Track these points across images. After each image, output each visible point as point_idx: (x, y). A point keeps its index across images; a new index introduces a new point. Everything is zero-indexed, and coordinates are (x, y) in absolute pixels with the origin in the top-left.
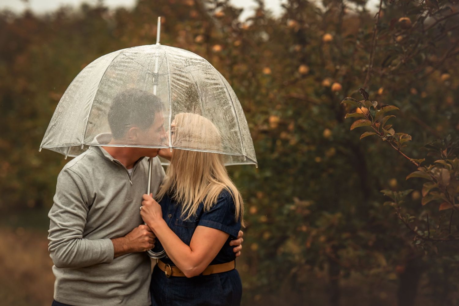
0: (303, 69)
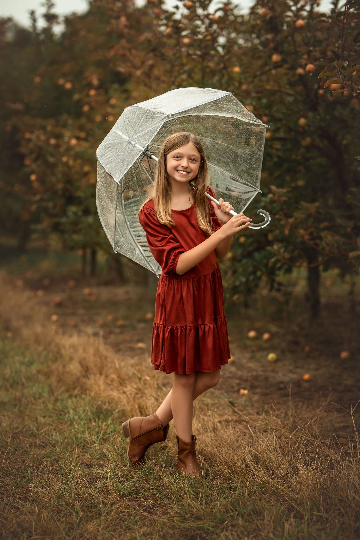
0: (275, 58)
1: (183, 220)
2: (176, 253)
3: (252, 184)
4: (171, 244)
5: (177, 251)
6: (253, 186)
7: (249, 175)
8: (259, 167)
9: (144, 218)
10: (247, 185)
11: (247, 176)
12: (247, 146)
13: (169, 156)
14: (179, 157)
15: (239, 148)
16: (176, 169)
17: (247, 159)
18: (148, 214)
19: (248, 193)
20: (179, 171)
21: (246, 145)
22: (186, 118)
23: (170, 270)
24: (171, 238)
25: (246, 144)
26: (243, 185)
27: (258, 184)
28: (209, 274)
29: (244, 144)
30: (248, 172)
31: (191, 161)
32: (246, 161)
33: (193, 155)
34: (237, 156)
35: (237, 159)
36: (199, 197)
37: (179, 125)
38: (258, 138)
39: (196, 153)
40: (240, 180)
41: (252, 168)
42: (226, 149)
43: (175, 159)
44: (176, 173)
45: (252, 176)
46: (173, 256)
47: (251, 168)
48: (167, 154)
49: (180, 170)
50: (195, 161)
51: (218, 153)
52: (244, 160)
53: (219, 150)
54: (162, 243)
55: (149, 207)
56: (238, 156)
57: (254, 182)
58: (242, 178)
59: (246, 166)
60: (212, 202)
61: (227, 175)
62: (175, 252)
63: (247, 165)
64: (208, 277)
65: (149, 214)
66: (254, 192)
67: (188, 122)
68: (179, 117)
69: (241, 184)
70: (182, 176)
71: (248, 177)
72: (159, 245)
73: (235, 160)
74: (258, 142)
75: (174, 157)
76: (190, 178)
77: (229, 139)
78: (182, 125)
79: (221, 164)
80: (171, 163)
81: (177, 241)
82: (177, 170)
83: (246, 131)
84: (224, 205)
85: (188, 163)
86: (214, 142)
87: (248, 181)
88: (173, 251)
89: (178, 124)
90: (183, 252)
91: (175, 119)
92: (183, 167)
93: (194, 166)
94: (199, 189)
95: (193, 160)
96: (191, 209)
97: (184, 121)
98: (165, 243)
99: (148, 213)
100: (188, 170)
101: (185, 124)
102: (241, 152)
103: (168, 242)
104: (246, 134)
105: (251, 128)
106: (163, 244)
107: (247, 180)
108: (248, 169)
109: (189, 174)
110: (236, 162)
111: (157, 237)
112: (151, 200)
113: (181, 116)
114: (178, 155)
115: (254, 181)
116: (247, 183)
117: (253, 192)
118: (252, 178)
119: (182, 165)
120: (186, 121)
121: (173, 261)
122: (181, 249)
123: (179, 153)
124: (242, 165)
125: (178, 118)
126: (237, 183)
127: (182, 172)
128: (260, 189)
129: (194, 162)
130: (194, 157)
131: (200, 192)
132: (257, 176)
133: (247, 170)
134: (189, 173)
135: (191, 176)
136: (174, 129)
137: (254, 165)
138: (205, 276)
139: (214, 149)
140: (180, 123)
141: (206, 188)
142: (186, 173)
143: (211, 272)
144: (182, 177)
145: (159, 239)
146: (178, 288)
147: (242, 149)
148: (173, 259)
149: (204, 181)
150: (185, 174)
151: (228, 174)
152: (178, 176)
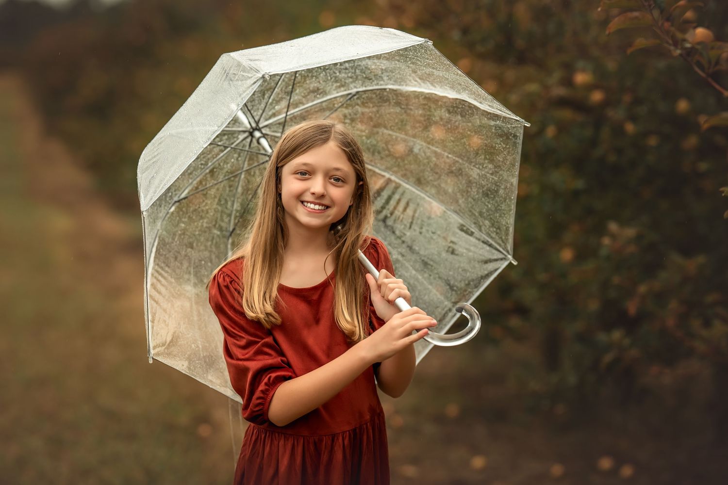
1: (302, 308)
2: (272, 379)
3: (500, 245)
4: (266, 357)
5: (273, 375)
6: (501, 249)
7: (493, 225)
8: (510, 210)
9: (215, 294)
10: (490, 245)
11: (490, 227)
12: (489, 162)
13: (287, 170)
14: (306, 173)
15: (474, 166)
16: (299, 198)
17: (490, 190)
18: (225, 286)
19: (489, 264)
20: (306, 204)
21: (486, 161)
22: (375, 93)
23: (255, 414)
24: (267, 345)
25: (487, 159)
26: (481, 244)
27: (510, 246)
28: (344, 432)
29: (483, 157)
30: (491, 218)
31: (332, 180)
32: (487, 195)
33: (337, 169)
34: (470, 181)
35: (471, 189)
36: (345, 261)
37: (360, 106)
38: (509, 148)
39: (344, 166)
40: (477, 233)
41: (499, 210)
42: (450, 166)
43: (299, 176)
44: (300, 207)
45: (499, 228)
46: (263, 384)
47: (497, 210)
48: (282, 166)
49: (308, 202)
50: (342, 181)
51: (437, 173)
52: (483, 191)
53: (438, 165)
54: (246, 351)
55: (229, 273)
56: (472, 184)
57: (502, 241)
58: (480, 230)
59: (487, 206)
60: (368, 276)
61: (452, 221)
62: (270, 377)
63: (489, 202)
64: (341, 438)
65: (227, 287)
66: (502, 262)
67: (379, 102)
68: (361, 89)
69: (477, 242)
70: (312, 213)
71: (491, 229)
72: (241, 357)
73: (468, 192)
74: (508, 157)
75: (296, 173)
76: (329, 219)
77: (457, 145)
78: (366, 107)
79: (442, 196)
80: (291, 185)
81: (281, 353)
82: (302, 202)
83: (487, 131)
84: (386, 285)
85: (325, 187)
86: (429, 148)
87: (492, 238)
88: (266, 374)
89: (358, 105)
90: (290, 378)
91: (350, 94)
92: (313, 194)
93: (340, 194)
94: (348, 243)
95: (338, 180)
96: (323, 288)
97: (370, 99)
98: (252, 352)
99: (226, 284)
100: (326, 202)
101: (373, 107)
102: (478, 174)
103: (259, 352)
104: (487, 137)
105: (496, 124)
106: (247, 356)
107: (490, 235)
108: (491, 212)
109: (329, 209)
110: (469, 194)
111: (238, 338)
112: (241, 258)
113: (364, 89)
114: (304, 168)
115: (501, 238)
116: (491, 241)
117: (498, 262)
118: (498, 231)
119: (312, 190)
120: (374, 100)
121: (262, 395)
122: (284, 371)
123: (305, 164)
124: (479, 202)
125: (358, 92)
126: (471, 238)
127: (312, 206)
128: (514, 257)
129: (340, 183)
130: (338, 174)
131: (349, 250)
132: (507, 229)
133: (489, 215)
134: (327, 207)
135: (333, 214)
136: (350, 115)
137: (502, 203)
138: (334, 437)
139: (428, 163)
140: (363, 103)
141: (361, 242)
142: (320, 208)
143: (347, 428)
144: (311, 217)
145: (243, 342)
146: (270, 453)
147: (479, 168)
148: (262, 391)
149: (359, 226)
150: (319, 210)
151: (455, 219)
152: (303, 215)
